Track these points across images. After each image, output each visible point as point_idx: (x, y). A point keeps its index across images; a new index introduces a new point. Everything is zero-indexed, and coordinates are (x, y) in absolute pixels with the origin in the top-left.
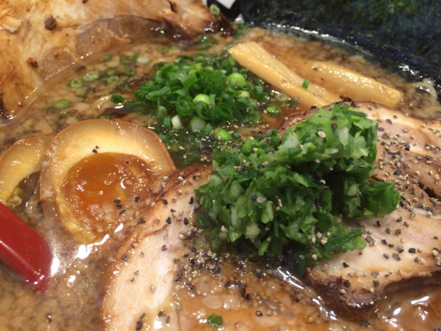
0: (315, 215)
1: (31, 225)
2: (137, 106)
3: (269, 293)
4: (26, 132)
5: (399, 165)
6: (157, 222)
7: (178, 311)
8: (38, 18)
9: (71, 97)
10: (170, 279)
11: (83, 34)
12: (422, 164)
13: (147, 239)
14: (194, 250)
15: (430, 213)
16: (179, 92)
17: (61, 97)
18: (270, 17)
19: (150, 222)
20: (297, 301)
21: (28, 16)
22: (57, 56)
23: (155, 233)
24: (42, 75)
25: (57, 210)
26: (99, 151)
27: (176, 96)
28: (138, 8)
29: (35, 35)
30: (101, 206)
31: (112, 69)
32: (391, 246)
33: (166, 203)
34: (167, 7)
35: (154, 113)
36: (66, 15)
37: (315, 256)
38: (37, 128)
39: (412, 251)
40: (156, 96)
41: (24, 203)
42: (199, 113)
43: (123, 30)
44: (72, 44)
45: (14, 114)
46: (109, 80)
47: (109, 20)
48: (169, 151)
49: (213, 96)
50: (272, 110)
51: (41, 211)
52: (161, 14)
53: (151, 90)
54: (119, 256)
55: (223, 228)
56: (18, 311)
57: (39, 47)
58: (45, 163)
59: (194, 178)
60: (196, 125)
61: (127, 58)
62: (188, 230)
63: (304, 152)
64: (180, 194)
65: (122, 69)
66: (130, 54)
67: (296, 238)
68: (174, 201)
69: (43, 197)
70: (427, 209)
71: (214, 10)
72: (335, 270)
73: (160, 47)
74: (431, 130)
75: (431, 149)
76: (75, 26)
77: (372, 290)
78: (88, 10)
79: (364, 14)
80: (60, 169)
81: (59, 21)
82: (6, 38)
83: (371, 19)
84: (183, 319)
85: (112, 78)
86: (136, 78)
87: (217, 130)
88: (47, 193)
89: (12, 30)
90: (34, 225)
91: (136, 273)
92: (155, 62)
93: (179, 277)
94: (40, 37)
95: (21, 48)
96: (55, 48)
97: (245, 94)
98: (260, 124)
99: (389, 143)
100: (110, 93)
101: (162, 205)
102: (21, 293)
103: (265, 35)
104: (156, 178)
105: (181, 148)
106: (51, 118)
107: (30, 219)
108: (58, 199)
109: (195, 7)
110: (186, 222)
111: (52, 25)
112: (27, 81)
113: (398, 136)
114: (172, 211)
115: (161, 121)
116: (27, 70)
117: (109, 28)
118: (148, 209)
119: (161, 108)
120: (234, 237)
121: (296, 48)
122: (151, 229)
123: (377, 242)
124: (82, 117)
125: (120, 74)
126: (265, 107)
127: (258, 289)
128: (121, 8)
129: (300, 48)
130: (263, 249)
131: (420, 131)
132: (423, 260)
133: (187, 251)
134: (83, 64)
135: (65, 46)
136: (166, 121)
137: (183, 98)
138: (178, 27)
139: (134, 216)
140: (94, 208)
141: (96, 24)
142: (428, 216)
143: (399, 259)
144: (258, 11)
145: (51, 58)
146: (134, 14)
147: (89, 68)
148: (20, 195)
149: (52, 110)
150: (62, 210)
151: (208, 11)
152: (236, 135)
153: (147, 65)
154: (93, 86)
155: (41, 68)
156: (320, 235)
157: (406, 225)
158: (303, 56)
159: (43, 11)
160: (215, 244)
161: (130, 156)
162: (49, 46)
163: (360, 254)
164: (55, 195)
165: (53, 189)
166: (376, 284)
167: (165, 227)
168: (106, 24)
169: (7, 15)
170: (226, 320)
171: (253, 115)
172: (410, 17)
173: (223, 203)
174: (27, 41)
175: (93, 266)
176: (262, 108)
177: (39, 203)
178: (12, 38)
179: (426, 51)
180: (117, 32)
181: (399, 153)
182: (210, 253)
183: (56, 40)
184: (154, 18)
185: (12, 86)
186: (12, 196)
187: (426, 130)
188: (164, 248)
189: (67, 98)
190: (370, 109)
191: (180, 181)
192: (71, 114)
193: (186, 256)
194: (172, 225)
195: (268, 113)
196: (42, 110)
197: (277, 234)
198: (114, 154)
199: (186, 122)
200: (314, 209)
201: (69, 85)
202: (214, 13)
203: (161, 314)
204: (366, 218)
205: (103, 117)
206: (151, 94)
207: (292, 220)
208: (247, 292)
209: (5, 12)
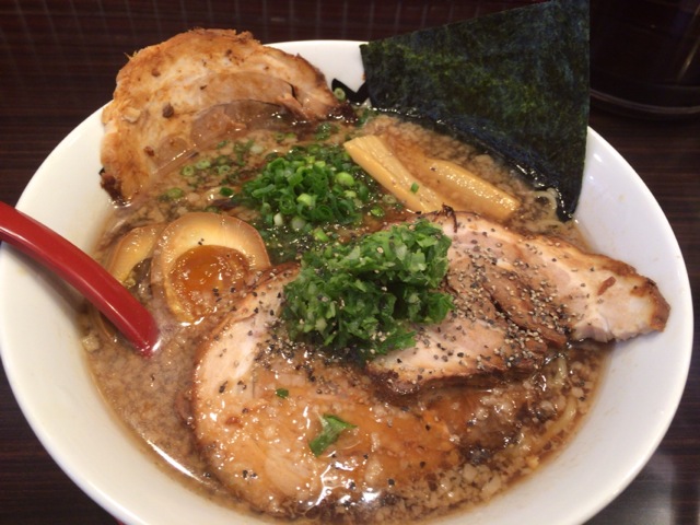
0: (377, 316)
1: (142, 304)
2: (243, 200)
3: (331, 377)
4: (140, 219)
5: (478, 278)
6: (246, 310)
7: (254, 383)
8: (156, 107)
9: (182, 186)
10: (252, 358)
11: (199, 120)
12: (503, 279)
13: (237, 325)
14: (275, 338)
15: (489, 325)
16: (283, 191)
17: (175, 185)
18: (399, 102)
19: (240, 310)
20: (354, 386)
21: (147, 105)
22: (173, 144)
23: (244, 320)
24: (158, 163)
25: (165, 294)
26: (204, 243)
27: (281, 194)
28: (256, 92)
29: (152, 124)
30: (201, 293)
31: (224, 156)
32: (443, 349)
33: (255, 295)
34: (288, 91)
35: (259, 210)
36: (183, 103)
37: (373, 351)
38: (150, 216)
39: (460, 355)
40: (261, 194)
41: (137, 285)
42: (300, 213)
43: (241, 114)
44: (188, 130)
45: (131, 201)
46: (221, 169)
47: (226, 106)
48: (267, 247)
49: (315, 197)
50: (376, 212)
51: (151, 293)
52: (280, 99)
53: (257, 188)
54: (212, 336)
55: (301, 321)
56: (129, 370)
57: (156, 135)
58: (157, 252)
59: (285, 275)
60: (297, 224)
61: (241, 145)
62: (273, 320)
63: (363, 264)
64: (270, 289)
65: (234, 158)
66: (244, 141)
67: (357, 334)
68: (263, 294)
69: (153, 281)
70: (489, 321)
71: (339, 94)
72: (390, 364)
73: (276, 134)
74: (528, 246)
75: (519, 265)
76: (192, 113)
77: (414, 382)
78: (205, 96)
79: (496, 110)
80: (169, 259)
81: (176, 108)
82: (126, 128)
83: (504, 116)
84: (257, 389)
85: (222, 167)
86: (246, 168)
87: (316, 230)
88: (157, 278)
89: (132, 120)
90: (145, 304)
91: (225, 350)
92: (269, 152)
93: (259, 358)
94: (158, 125)
95: (139, 137)
96: (171, 136)
97: (350, 194)
98: (361, 226)
99: (477, 256)
100: (220, 184)
101: (252, 296)
102: (132, 357)
103: (391, 124)
104: (252, 272)
105: (280, 245)
106: (165, 206)
107: (141, 299)
108: (166, 284)
109: (318, 91)
110: (272, 313)
111: (169, 113)
112: (143, 169)
113: (489, 250)
114: (261, 303)
115: (264, 217)
116: (143, 158)
117: (225, 113)
118: (240, 299)
119: (266, 205)
120: (308, 329)
121: (420, 143)
122: (240, 316)
123: (433, 344)
124: (192, 208)
125: (232, 164)
126: (369, 209)
127: (324, 373)
128: (239, 92)
129: (426, 143)
130: (329, 340)
131: (515, 246)
132: (466, 364)
133: (270, 338)
134: (197, 150)
135: (181, 133)
136: (269, 219)
137: (287, 196)
138: (298, 113)
139: (228, 304)
140: (195, 293)
141: (213, 110)
142: (487, 328)
143: (446, 360)
144: (387, 96)
145: (167, 146)
146: (253, 98)
147: (202, 154)
148: (134, 277)
149: (165, 199)
150: (168, 294)
151: (332, 96)
152: (334, 236)
153: (259, 155)
154: (204, 174)
155: (157, 155)
156: (380, 334)
157: (464, 334)
158: (426, 153)
159: (162, 99)
160: (293, 334)
161: (231, 250)
162: (165, 134)
163: (415, 353)
164: (163, 280)
165: (162, 275)
166: (420, 378)
167: (252, 316)
168: (223, 110)
169: (128, 105)
170: (291, 393)
171: (354, 218)
172: (542, 119)
173: (303, 300)
174: (145, 129)
175: (191, 341)
176: (365, 210)
177: (150, 286)
178: (132, 127)
179: (555, 157)
180: (234, 117)
181: (483, 267)
182: (288, 341)
183: (172, 127)
184: (273, 102)
185: (130, 174)
186: (128, 278)
187: (522, 246)
188: (250, 333)
189: (179, 187)
190: (469, 220)
191: (271, 277)
192: (183, 204)
193: (267, 341)
194: (259, 315)
195: (372, 215)
196: (156, 198)
197: (341, 329)
198: (217, 247)
199: (287, 220)
200: (376, 311)
201: (181, 173)
202: (339, 97)
203: (240, 383)
204: (427, 324)
205: (211, 210)
206: (256, 192)
207: (354, 318)
208: (313, 375)
209: (126, 102)
